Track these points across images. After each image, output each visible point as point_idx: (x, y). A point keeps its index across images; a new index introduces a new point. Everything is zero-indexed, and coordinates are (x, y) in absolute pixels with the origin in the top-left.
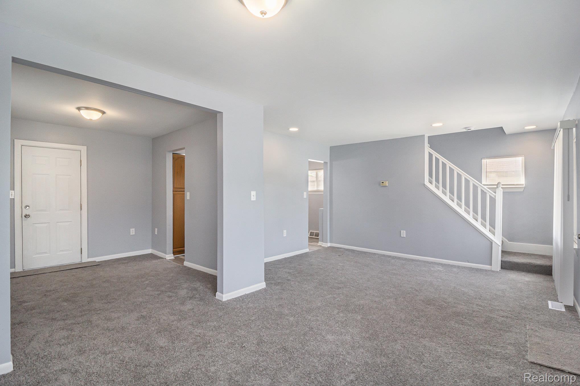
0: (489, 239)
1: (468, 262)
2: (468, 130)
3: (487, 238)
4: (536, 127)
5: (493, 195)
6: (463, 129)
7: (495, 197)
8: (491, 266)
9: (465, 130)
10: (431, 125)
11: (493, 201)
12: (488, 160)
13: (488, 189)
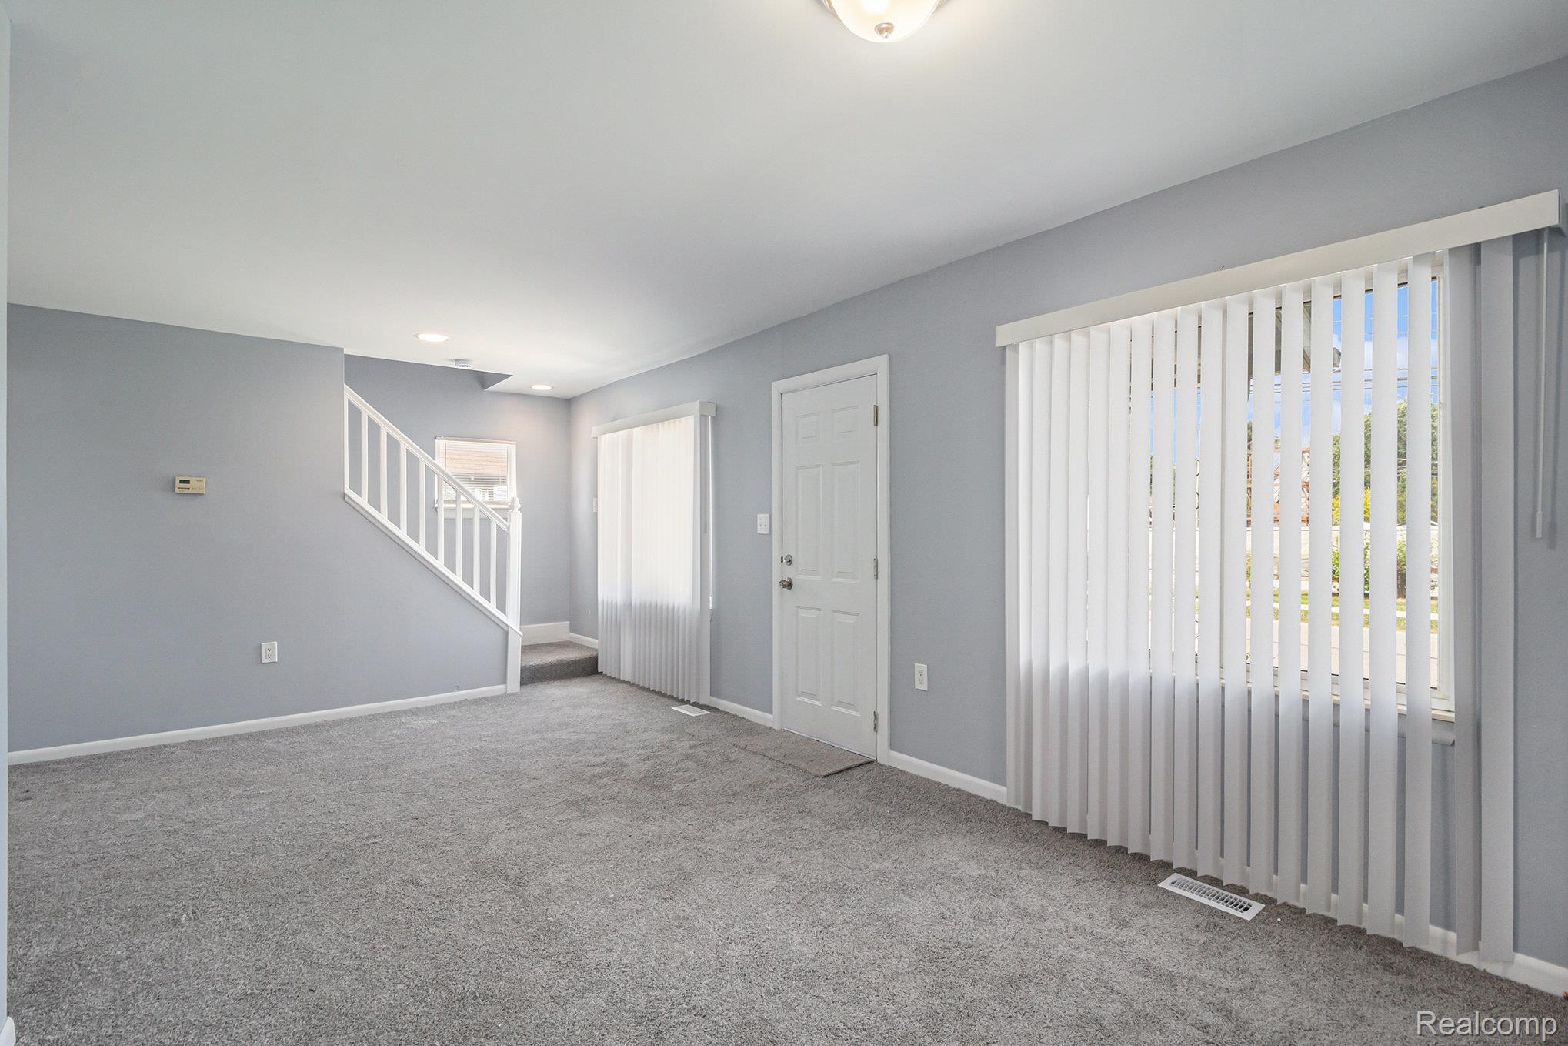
0: (501, 624)
1: (459, 689)
2: (464, 368)
3: (496, 624)
4: (550, 388)
5: (505, 525)
6: (451, 360)
7: (509, 528)
8: (505, 683)
9: (453, 365)
10: (416, 336)
11: (503, 536)
12: (448, 442)
13: (494, 512)
